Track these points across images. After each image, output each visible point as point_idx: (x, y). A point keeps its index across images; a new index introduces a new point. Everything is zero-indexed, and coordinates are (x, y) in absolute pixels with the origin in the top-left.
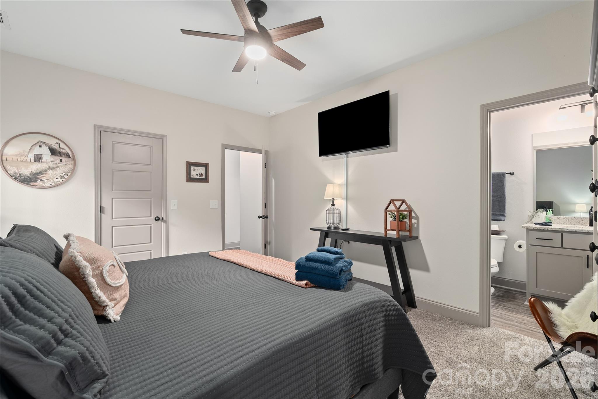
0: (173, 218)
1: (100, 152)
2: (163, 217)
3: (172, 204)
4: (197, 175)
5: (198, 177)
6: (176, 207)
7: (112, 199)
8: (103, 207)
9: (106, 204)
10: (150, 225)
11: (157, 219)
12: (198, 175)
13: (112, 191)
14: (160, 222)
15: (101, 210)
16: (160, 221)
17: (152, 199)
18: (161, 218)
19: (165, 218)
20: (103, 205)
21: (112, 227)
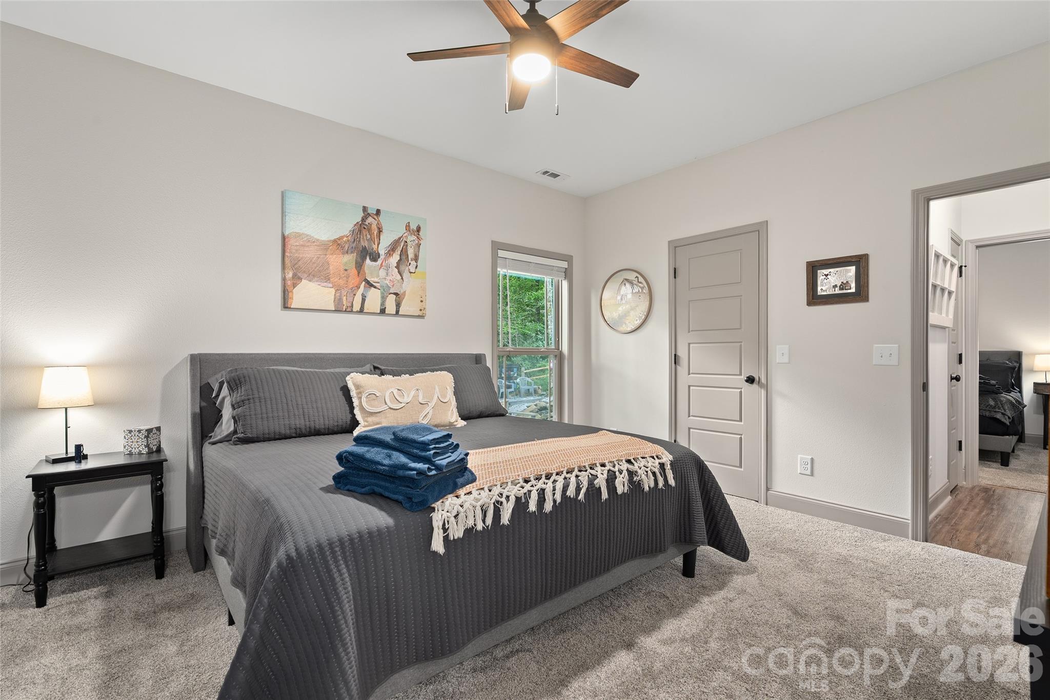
0: (779, 383)
1: (675, 277)
2: (760, 377)
3: (779, 353)
4: (835, 286)
5: (837, 291)
6: (785, 359)
7: (689, 344)
8: (678, 356)
9: (682, 353)
10: (740, 390)
11: (750, 380)
12: (838, 286)
13: (689, 332)
14: (755, 386)
15: (676, 360)
16: (756, 384)
17: (743, 344)
18: (757, 379)
19: (763, 380)
20: (679, 354)
21: (689, 386)
